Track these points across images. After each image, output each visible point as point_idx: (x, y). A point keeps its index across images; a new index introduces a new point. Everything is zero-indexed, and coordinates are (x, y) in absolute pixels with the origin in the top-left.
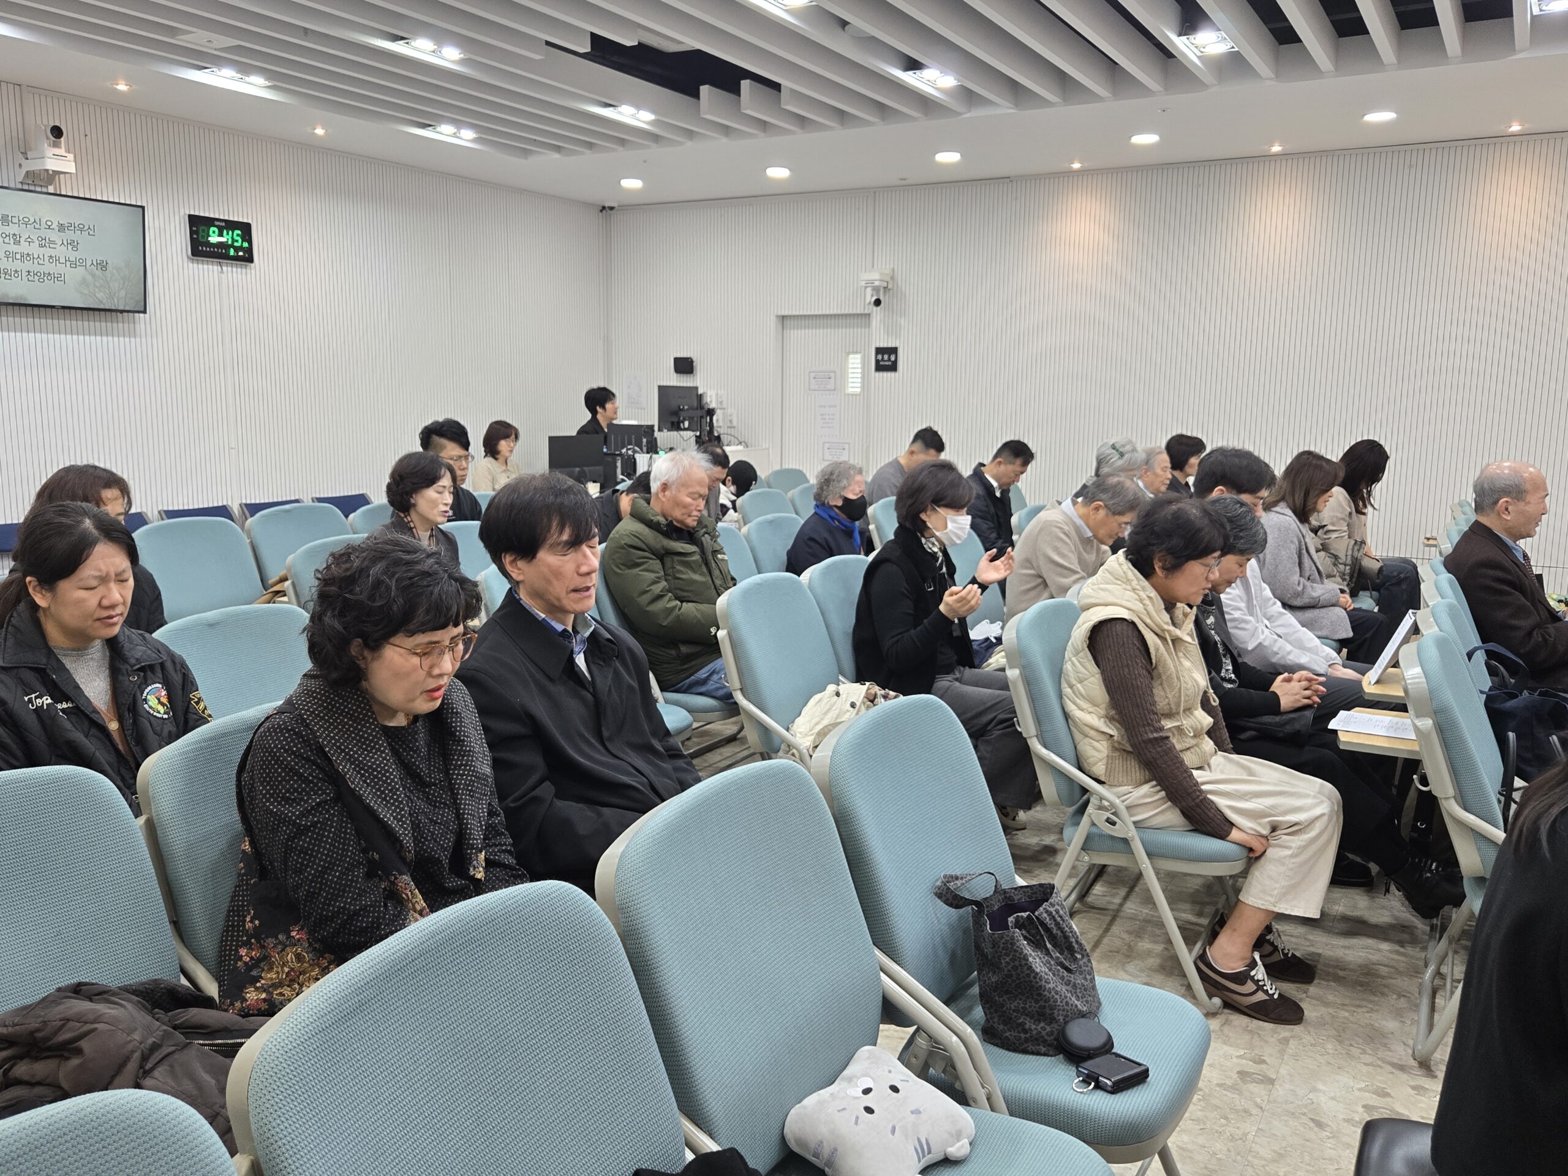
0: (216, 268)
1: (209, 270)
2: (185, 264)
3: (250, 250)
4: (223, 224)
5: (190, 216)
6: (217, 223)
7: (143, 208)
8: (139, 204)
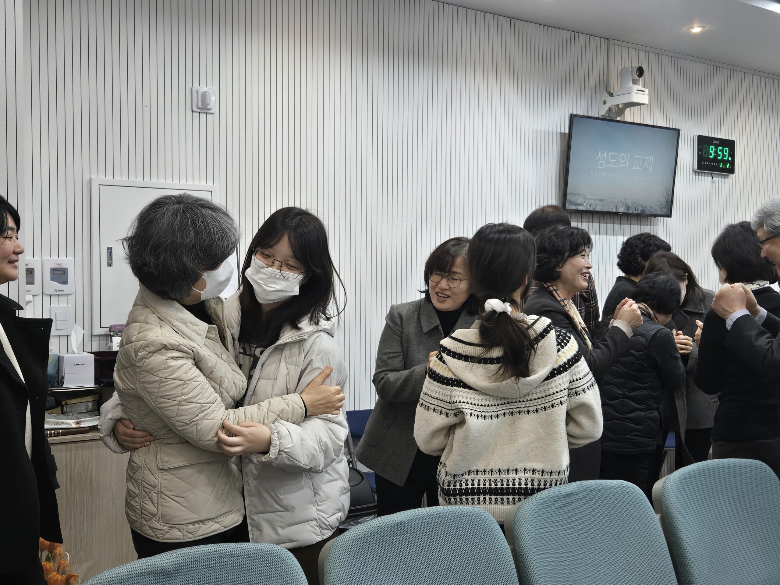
0: (709, 178)
1: (705, 180)
2: (691, 176)
3: (732, 163)
4: (717, 142)
5: (699, 137)
6: (715, 142)
7: (678, 131)
8: (677, 128)
